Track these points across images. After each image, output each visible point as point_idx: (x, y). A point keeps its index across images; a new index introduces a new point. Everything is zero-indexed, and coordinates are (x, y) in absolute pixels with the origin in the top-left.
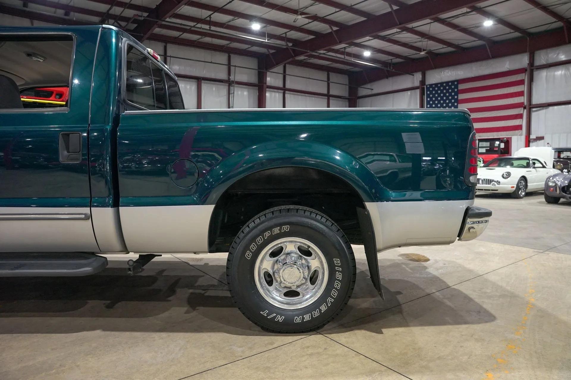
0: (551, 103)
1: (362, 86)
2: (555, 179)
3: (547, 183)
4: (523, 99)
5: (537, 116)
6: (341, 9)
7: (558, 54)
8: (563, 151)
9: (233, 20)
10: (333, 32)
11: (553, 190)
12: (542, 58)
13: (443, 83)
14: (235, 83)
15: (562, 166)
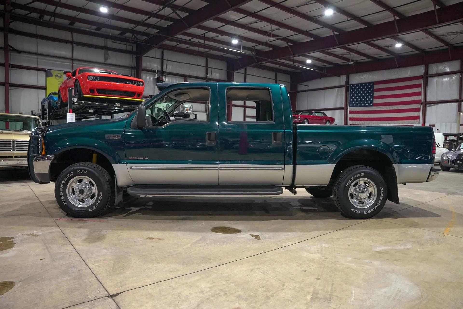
0: (440, 101)
1: (301, 84)
2: (447, 155)
3: (443, 158)
4: (421, 98)
5: (430, 110)
6: (299, 33)
7: (445, 67)
8: (448, 136)
9: (218, 36)
10: (289, 46)
11: (446, 162)
12: (434, 69)
13: (362, 84)
14: (211, 80)
15: (449, 146)
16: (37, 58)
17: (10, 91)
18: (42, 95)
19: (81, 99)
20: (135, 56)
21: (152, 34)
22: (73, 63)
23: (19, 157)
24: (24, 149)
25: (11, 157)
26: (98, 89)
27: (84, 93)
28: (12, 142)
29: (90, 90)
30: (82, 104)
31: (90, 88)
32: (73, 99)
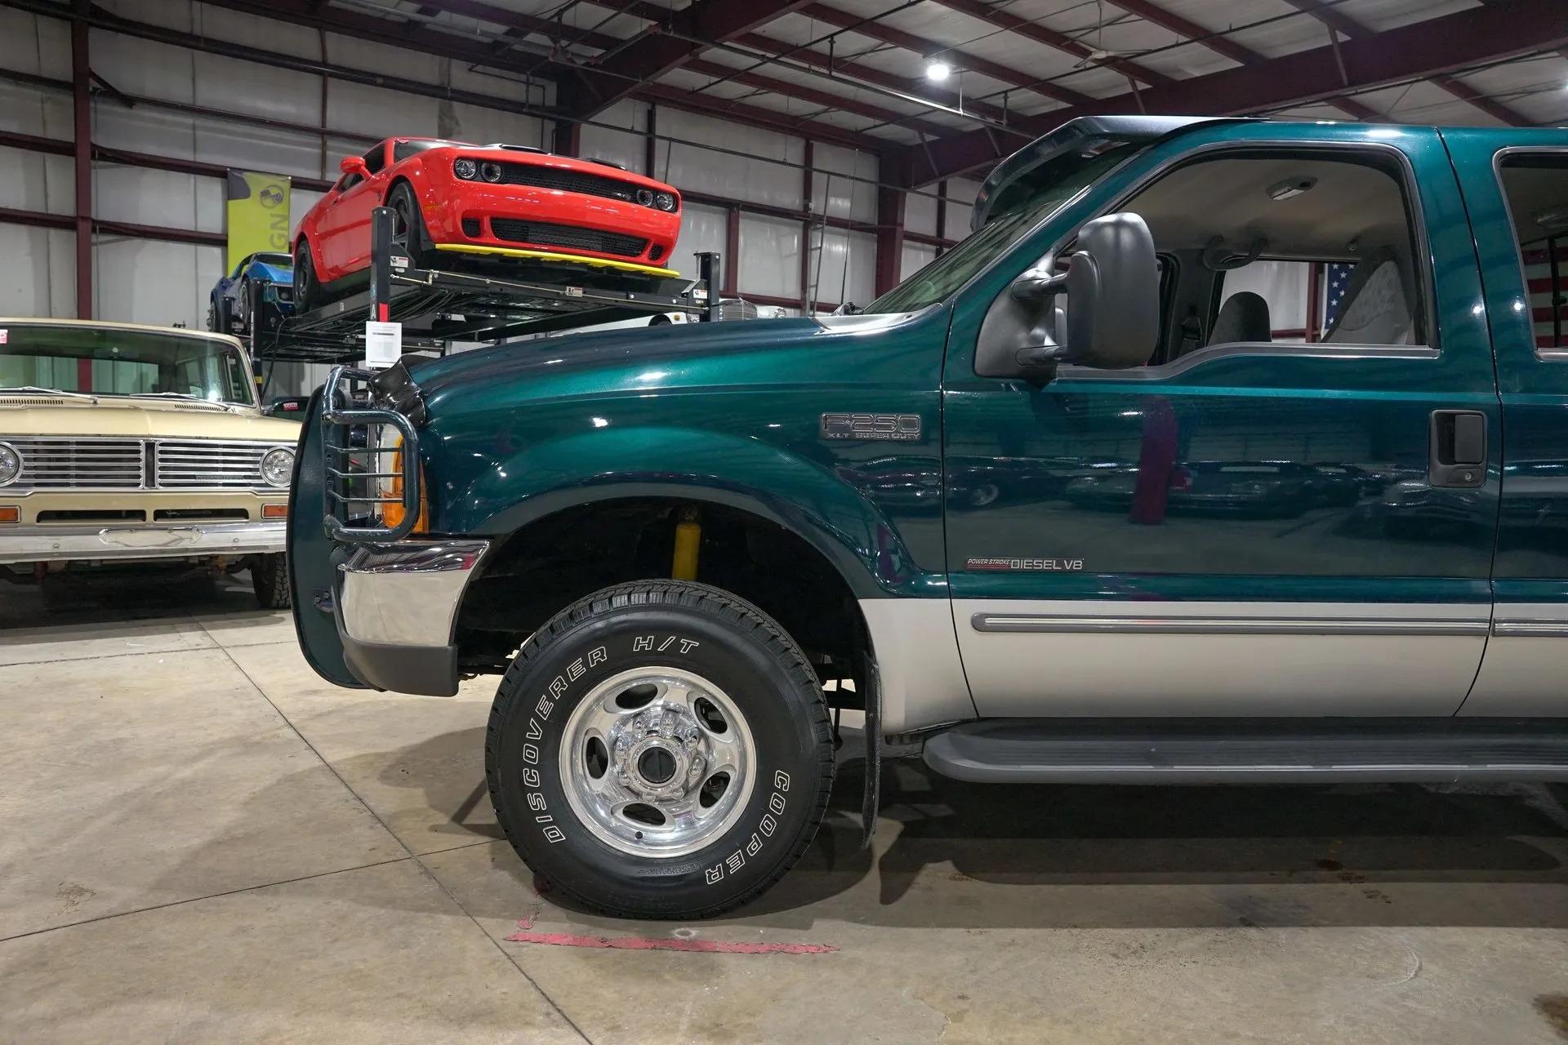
6: (1193, 38)
9: (872, 51)
10: (1137, 93)
14: (825, 222)
16: (194, 127)
17: (94, 249)
18: (210, 267)
19: (424, 258)
20: (550, 126)
21: (622, 41)
22: (324, 147)
23: (174, 517)
24: (194, 477)
25: (140, 514)
26: (497, 219)
27: (434, 234)
28: (142, 448)
29: (463, 221)
30: (430, 282)
31: (464, 213)
32: (392, 257)
